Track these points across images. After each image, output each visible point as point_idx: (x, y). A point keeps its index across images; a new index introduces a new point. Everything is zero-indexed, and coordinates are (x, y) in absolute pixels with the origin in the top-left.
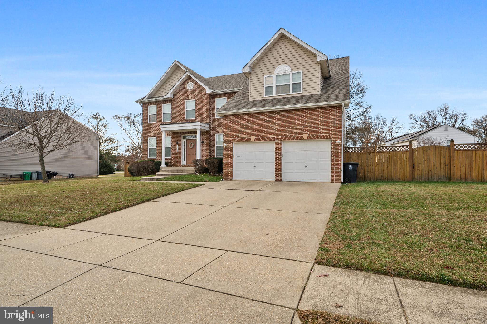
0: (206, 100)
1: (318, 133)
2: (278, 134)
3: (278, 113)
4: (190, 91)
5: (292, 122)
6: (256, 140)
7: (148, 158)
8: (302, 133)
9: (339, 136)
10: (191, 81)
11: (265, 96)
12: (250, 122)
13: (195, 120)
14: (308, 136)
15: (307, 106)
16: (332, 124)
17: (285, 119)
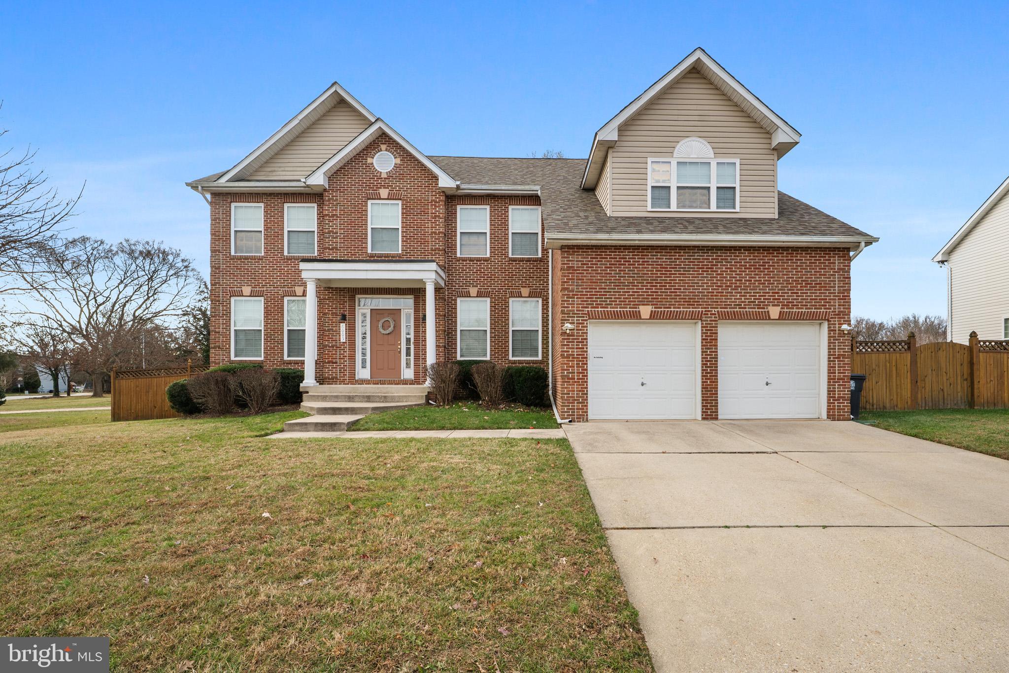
0: (435, 205)
1: (801, 305)
2: (709, 305)
3: (708, 253)
4: (384, 176)
5: (742, 277)
6: (653, 316)
7: (233, 358)
8: (766, 305)
9: (846, 315)
10: (386, 150)
11: (649, 209)
12: (636, 268)
13: (399, 256)
14: (780, 312)
16: (831, 287)
17: (726, 268)
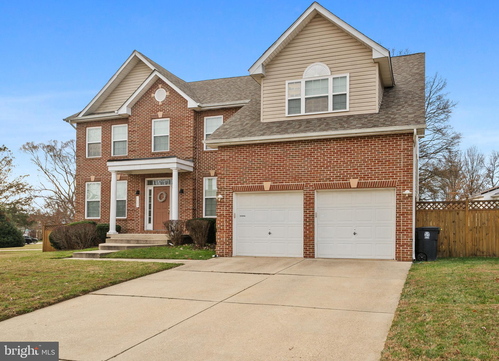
0: (188, 119)
1: (374, 177)
2: (309, 180)
3: (308, 144)
4: (160, 104)
5: (332, 160)
6: (272, 188)
7: (86, 218)
8: (349, 178)
9: (409, 183)
10: (162, 87)
11: (287, 115)
12: (262, 157)
13: (168, 153)
14: (358, 182)
15: (356, 134)
16: (398, 163)
17: (320, 154)
